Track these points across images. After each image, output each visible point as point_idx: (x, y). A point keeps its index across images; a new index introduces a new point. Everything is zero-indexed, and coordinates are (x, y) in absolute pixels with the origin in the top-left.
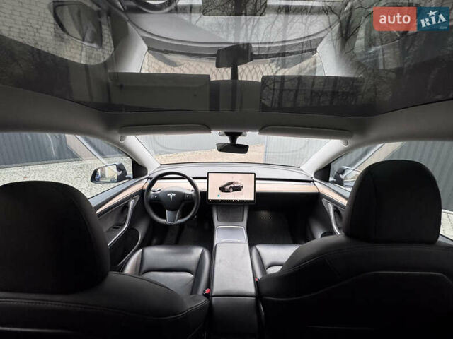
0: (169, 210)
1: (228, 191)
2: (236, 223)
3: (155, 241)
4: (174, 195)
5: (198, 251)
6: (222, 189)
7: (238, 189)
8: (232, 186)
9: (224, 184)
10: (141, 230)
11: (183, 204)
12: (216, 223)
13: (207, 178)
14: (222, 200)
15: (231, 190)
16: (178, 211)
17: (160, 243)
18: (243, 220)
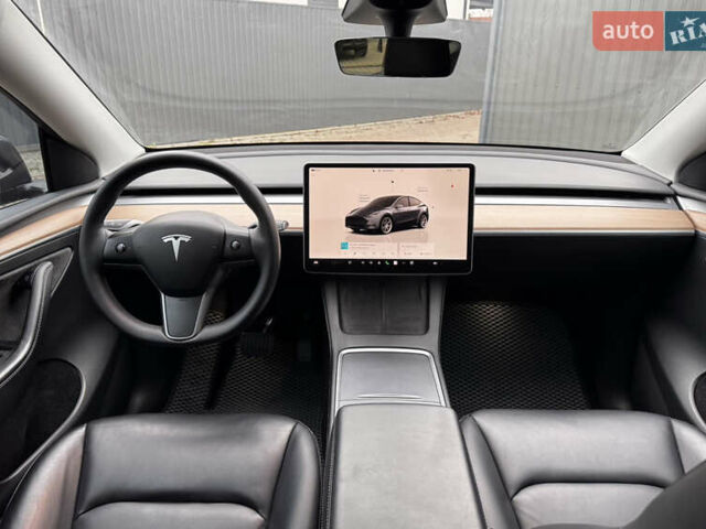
0: (169, 293)
1: (378, 231)
2: (405, 340)
3: (138, 400)
4: (187, 239)
5: (276, 433)
6: (357, 223)
7: (411, 221)
8: (390, 210)
9: (364, 205)
10: (88, 365)
11: (219, 274)
12: (337, 337)
13: (303, 190)
14: (356, 262)
15: (388, 226)
16: (204, 300)
17: (158, 407)
18: (427, 328)
